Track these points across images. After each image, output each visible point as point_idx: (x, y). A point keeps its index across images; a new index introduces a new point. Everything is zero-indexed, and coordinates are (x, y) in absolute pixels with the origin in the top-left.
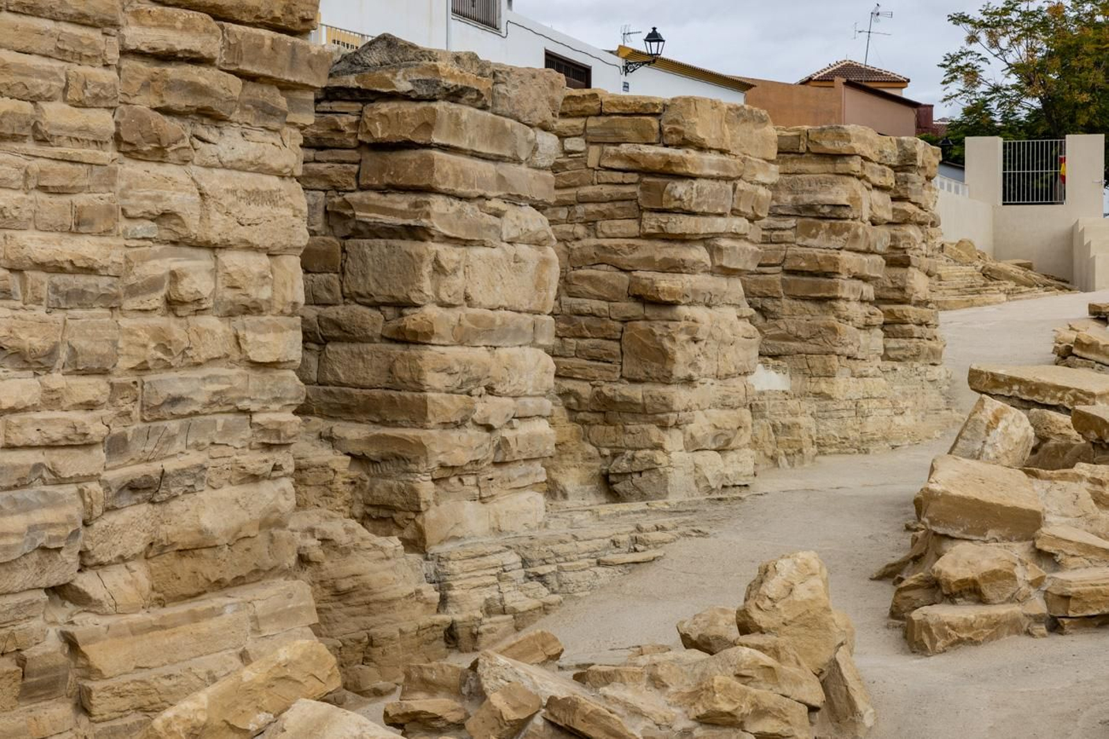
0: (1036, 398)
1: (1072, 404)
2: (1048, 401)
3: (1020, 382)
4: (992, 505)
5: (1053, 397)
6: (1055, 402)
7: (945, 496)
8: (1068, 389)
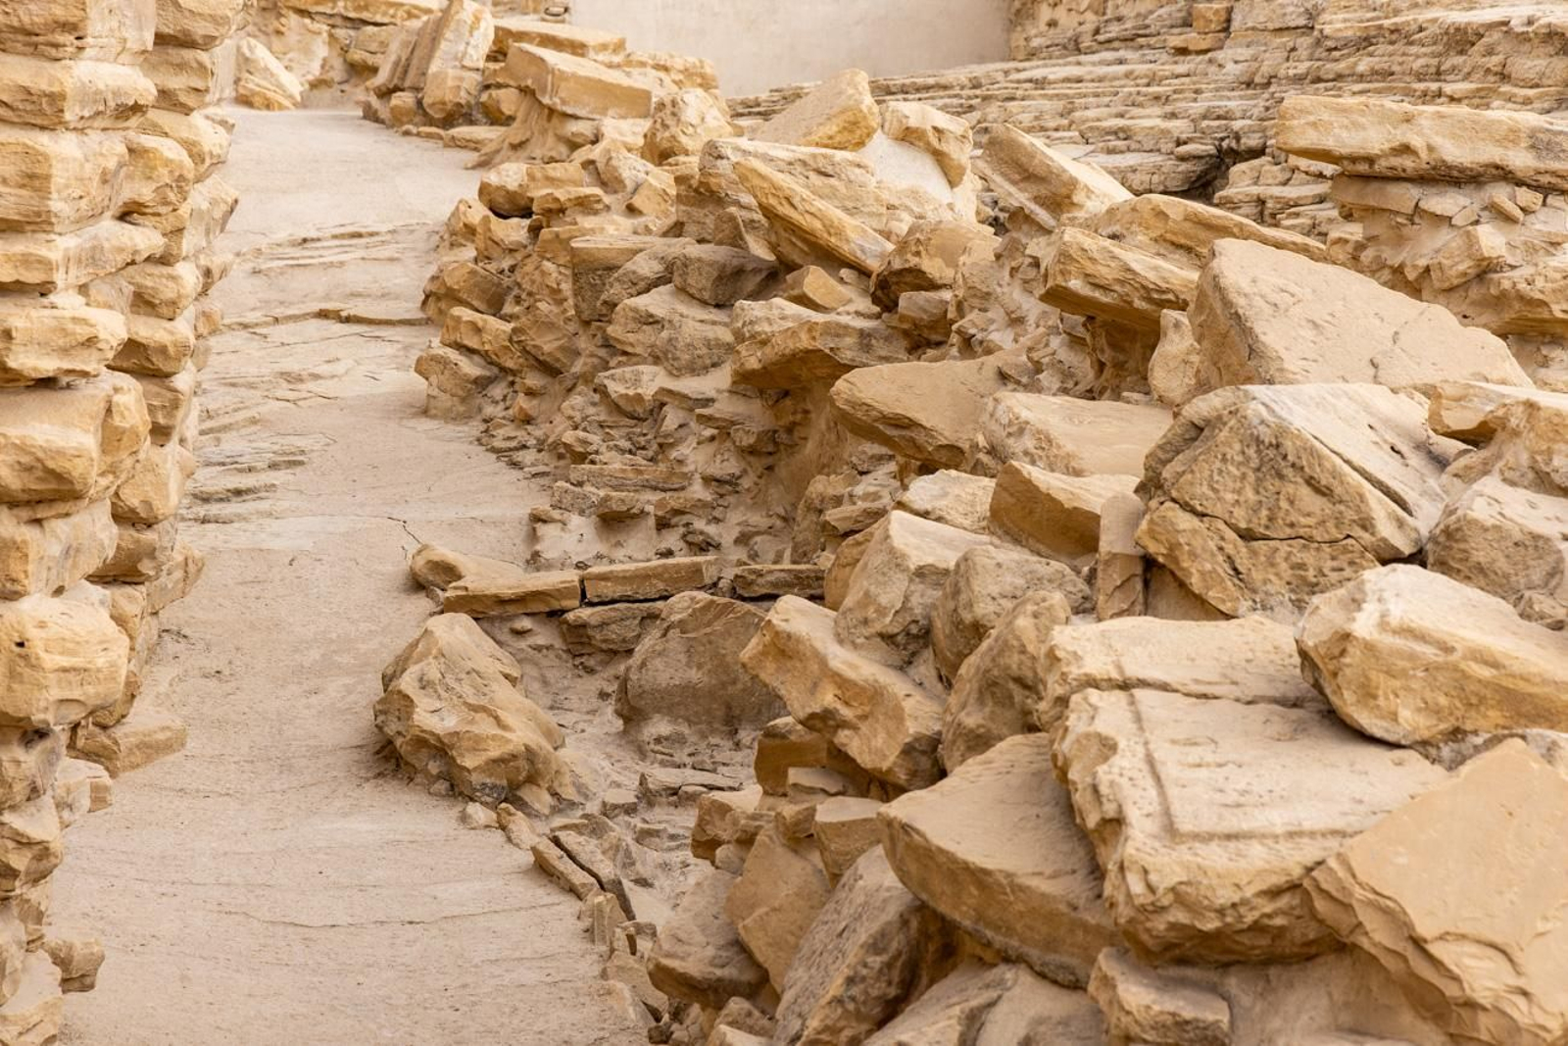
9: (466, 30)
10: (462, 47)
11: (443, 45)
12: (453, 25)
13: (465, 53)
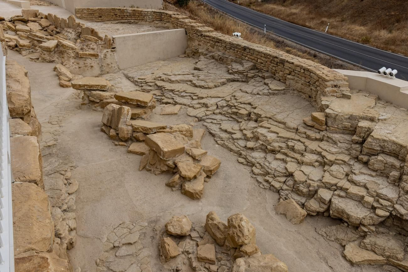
0: (91, 88)
1: (100, 88)
2: (95, 89)
3: (87, 85)
4: (177, 150)
5: (96, 88)
6: (96, 89)
7: (169, 151)
8: (99, 85)
9: (126, 116)
10: (125, 119)
11: (121, 120)
12: (123, 115)
13: (126, 121)
